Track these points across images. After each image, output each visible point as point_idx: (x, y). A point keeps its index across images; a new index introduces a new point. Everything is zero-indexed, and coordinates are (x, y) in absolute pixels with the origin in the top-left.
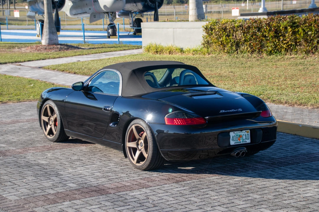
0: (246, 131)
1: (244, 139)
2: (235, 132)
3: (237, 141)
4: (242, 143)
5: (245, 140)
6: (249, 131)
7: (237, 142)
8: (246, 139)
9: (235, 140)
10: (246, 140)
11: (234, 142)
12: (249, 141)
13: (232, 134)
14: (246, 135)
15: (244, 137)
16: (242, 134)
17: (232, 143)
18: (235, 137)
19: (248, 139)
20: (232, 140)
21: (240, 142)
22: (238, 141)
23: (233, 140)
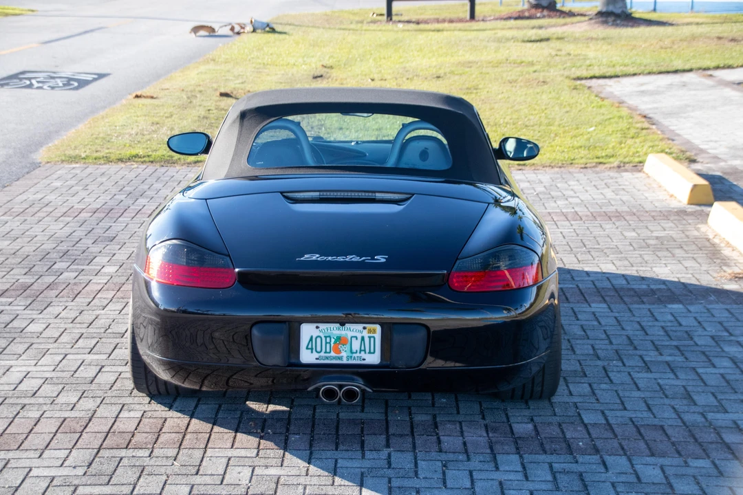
0: (364, 328)
1: (354, 350)
2: (322, 326)
3: (326, 352)
4: (345, 361)
5: (358, 354)
6: (378, 328)
7: (327, 358)
8: (365, 350)
9: (319, 349)
10: (363, 355)
11: (316, 355)
12: (374, 359)
13: (308, 331)
14: (363, 338)
15: (356, 345)
16: (350, 334)
17: (307, 357)
18: (319, 340)
19: (370, 353)
20: (307, 348)
21: (340, 358)
22: (333, 354)
23: (312, 349)
